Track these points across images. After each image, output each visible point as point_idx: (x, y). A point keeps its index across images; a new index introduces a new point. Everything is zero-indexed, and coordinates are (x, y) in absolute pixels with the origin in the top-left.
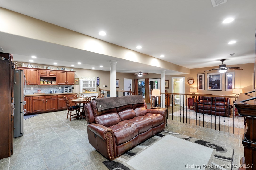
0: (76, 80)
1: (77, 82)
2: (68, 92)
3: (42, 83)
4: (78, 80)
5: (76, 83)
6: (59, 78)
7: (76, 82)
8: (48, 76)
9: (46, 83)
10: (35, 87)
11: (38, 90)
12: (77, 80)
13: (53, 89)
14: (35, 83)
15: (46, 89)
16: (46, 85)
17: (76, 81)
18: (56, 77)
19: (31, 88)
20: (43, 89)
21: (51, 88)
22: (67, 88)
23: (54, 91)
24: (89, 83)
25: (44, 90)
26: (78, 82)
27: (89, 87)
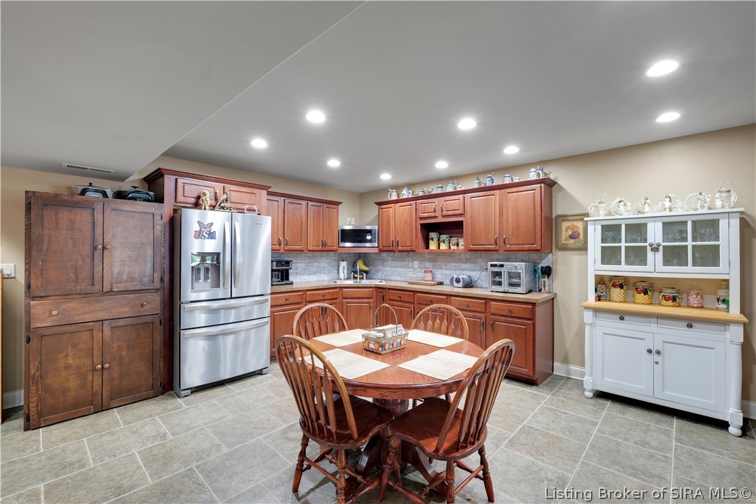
0: (568, 228)
1: (574, 236)
2: (505, 287)
3: (433, 246)
4: (580, 225)
5: (572, 241)
6: (473, 225)
7: (571, 237)
8: (441, 219)
9: (444, 247)
10: (422, 261)
11: (426, 272)
12: (576, 223)
13: (470, 270)
14: (409, 249)
15: (449, 269)
16: (444, 253)
17: (570, 232)
18: (462, 221)
19: (415, 262)
20: (440, 268)
21: (464, 266)
22: (502, 266)
23: (461, 277)
24: (650, 240)
25: (445, 271)
26: (581, 237)
27: (654, 267)
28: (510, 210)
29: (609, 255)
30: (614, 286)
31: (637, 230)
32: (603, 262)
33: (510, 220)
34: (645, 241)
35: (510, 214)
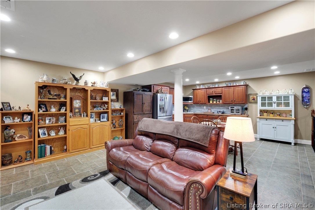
1: (254, 99)
2: (235, 113)
3: (211, 102)
4: (255, 97)
5: (253, 101)
6: (225, 96)
8: (214, 95)
9: (215, 102)
10: (207, 106)
11: (209, 110)
12: (254, 96)
13: (223, 109)
14: (203, 103)
16: (215, 104)
17: (252, 98)
18: (221, 95)
19: (204, 107)
20: (213, 108)
21: (221, 108)
22: (234, 107)
23: (220, 111)
24: (273, 101)
25: (215, 109)
26: (256, 100)
27: (274, 107)
28: (236, 93)
29: (263, 105)
30: (265, 112)
31: (270, 98)
32: (262, 106)
33: (236, 95)
34: (272, 101)
35: (236, 94)
